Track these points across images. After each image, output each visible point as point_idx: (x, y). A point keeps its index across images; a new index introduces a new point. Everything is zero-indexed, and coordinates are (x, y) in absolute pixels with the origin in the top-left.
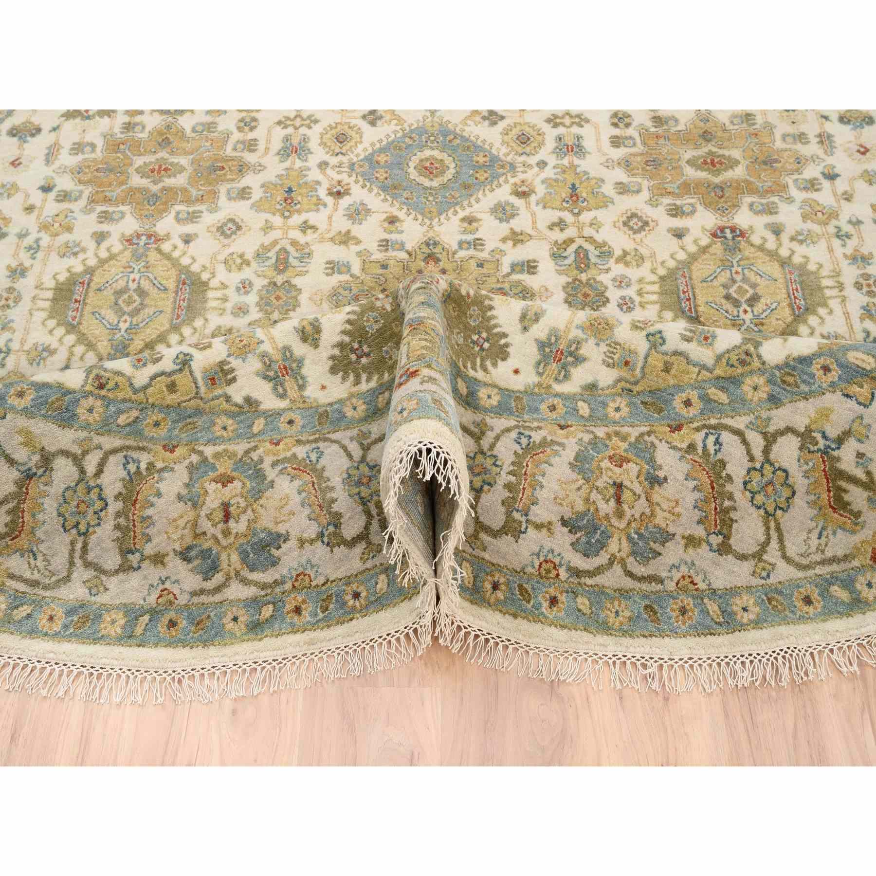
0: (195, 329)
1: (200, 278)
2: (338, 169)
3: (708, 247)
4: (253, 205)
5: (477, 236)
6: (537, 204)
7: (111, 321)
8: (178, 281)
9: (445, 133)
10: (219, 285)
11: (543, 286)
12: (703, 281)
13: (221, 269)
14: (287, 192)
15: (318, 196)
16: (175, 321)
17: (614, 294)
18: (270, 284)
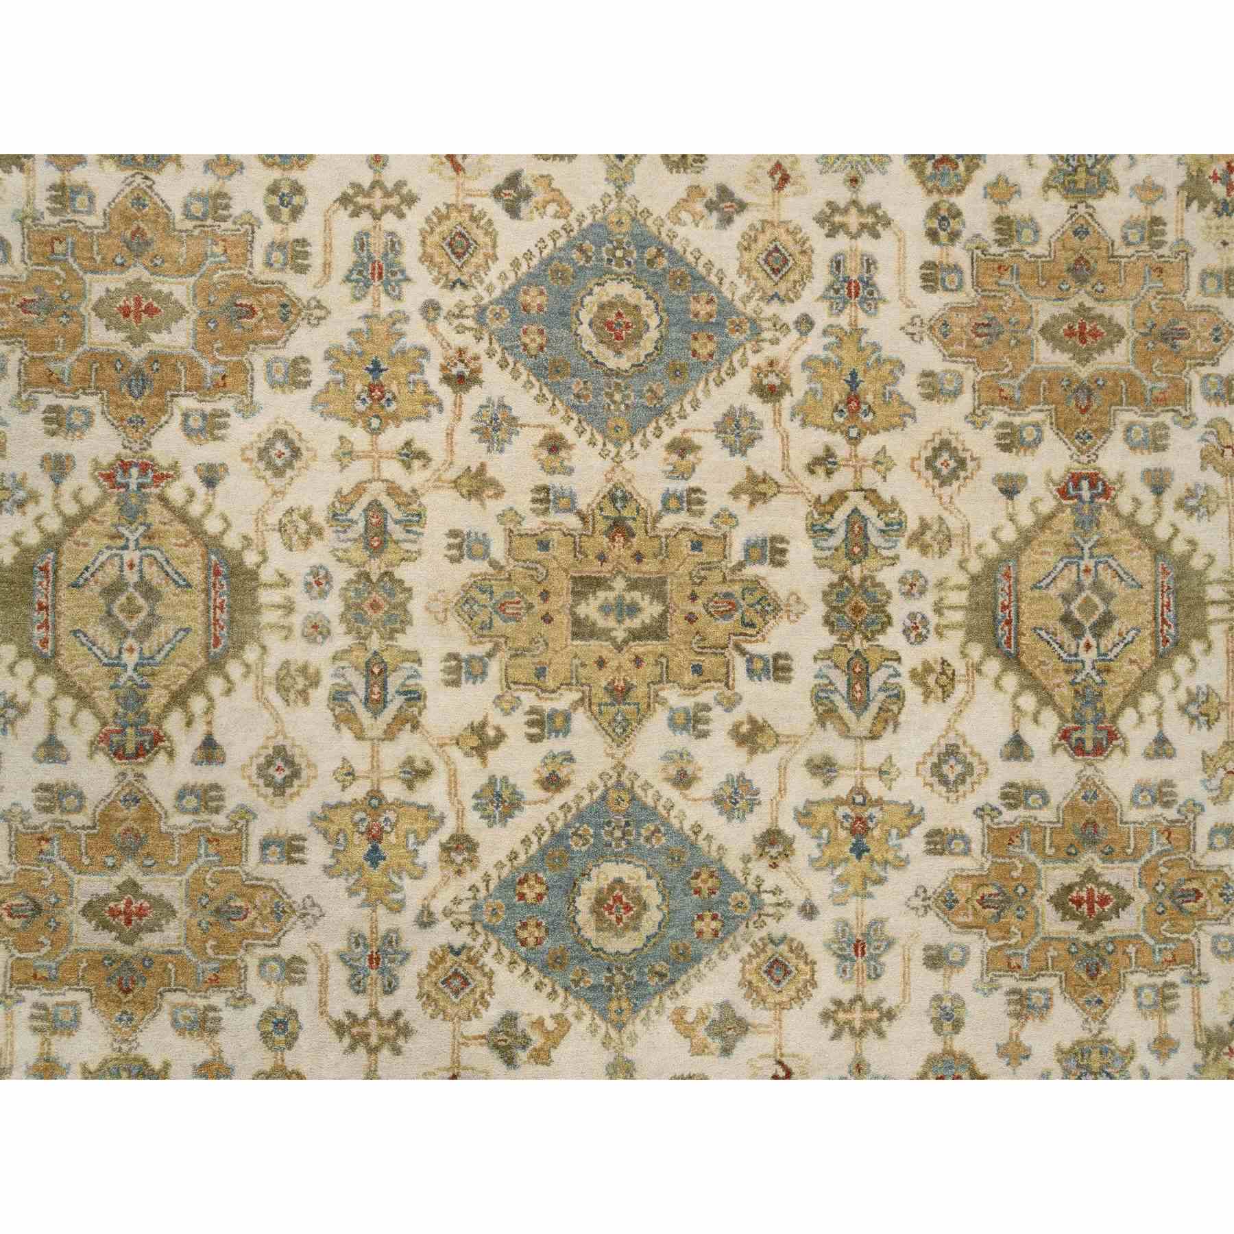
0: (247, 666)
1: (242, 564)
2: (456, 322)
3: (1052, 516)
4: (316, 401)
5: (693, 483)
6: (793, 415)
7: (107, 649)
8: (207, 567)
9: (642, 240)
10: (275, 578)
11: (792, 594)
12: (1035, 587)
13: (274, 542)
14: (371, 371)
15: (425, 383)
16: (212, 650)
17: (899, 609)
18: (359, 576)
